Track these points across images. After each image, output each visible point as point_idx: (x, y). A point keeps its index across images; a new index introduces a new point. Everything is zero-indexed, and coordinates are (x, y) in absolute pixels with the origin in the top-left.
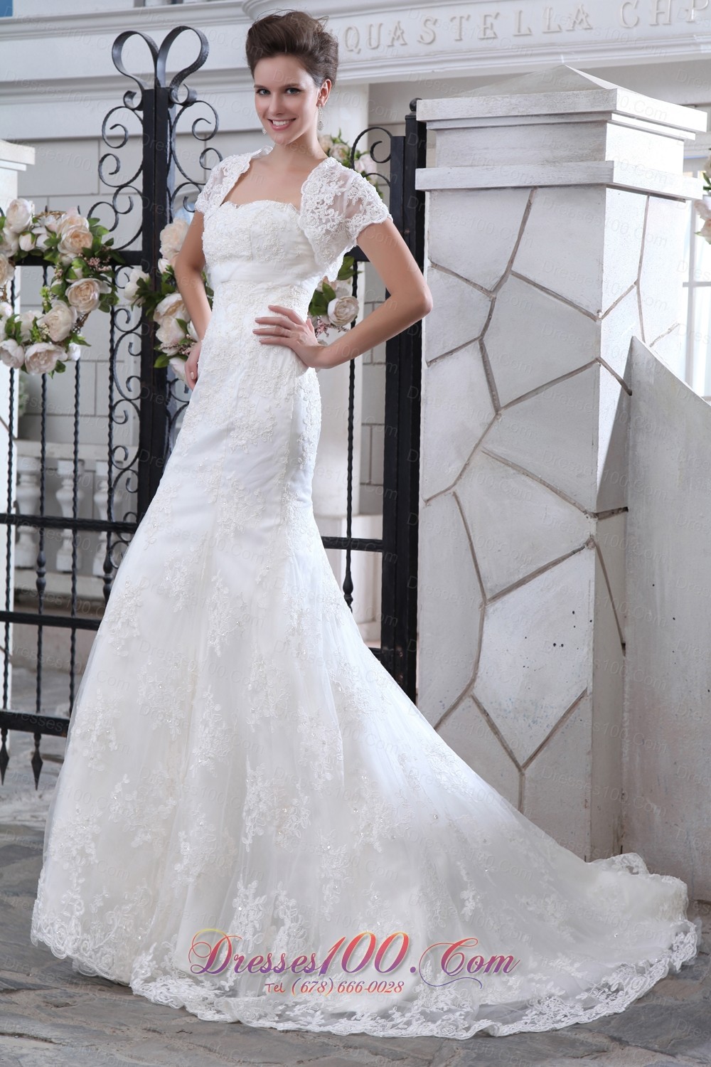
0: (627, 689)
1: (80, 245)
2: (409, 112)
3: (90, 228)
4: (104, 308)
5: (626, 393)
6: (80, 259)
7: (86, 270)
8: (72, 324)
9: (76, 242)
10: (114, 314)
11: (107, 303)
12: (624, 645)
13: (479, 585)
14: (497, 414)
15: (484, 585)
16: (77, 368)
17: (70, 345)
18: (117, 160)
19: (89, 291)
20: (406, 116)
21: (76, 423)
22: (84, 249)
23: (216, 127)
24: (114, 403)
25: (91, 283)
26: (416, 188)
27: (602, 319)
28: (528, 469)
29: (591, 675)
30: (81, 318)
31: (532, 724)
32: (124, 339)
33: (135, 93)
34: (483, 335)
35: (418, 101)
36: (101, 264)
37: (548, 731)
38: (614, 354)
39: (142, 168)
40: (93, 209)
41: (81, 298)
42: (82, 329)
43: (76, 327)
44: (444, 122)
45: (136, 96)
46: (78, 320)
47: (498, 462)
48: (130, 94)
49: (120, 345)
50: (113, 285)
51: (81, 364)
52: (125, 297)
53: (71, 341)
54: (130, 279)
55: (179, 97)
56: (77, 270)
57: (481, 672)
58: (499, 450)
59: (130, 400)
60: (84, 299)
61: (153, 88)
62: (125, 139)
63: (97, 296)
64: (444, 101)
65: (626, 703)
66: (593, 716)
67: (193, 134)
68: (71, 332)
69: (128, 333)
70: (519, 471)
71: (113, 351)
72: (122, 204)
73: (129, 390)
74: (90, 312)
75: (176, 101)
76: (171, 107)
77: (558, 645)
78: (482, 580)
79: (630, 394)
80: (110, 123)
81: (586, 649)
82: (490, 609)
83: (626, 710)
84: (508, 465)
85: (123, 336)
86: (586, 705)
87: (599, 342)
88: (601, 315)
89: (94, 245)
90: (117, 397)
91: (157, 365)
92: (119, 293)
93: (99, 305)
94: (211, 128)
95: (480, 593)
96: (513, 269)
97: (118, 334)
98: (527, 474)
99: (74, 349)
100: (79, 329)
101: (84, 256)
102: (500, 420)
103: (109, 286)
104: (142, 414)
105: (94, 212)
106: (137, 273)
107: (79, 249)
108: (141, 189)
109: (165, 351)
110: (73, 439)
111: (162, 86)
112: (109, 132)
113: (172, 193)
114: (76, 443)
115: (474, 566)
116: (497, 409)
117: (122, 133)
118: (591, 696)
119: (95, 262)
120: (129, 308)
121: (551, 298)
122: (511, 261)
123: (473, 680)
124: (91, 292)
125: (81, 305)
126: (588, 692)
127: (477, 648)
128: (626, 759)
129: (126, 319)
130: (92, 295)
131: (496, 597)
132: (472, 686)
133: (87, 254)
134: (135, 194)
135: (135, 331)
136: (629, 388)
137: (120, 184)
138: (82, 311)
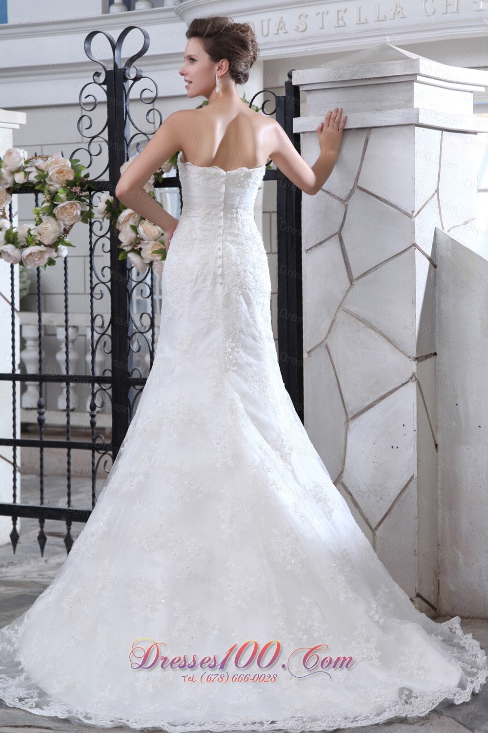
0: (439, 474)
1: (64, 178)
2: (287, 79)
3: (72, 166)
4: (84, 220)
5: (433, 267)
6: (64, 188)
7: (69, 195)
8: (60, 232)
9: (61, 176)
10: (91, 225)
11: (87, 217)
12: (436, 446)
13: (344, 409)
14: (351, 284)
15: (347, 409)
16: (65, 262)
17: (59, 247)
18: (90, 119)
19: (73, 209)
20: (286, 82)
21: (66, 300)
22: (67, 181)
23: (157, 94)
24: (94, 285)
25: (74, 204)
26: (294, 132)
27: (416, 216)
28: (372, 323)
29: (416, 466)
30: (67, 228)
31: (379, 500)
32: (99, 241)
33: (101, 73)
34: (340, 230)
35: (293, 72)
36: (82, 191)
37: (390, 504)
38: (425, 241)
39: (107, 124)
40: (74, 153)
41: (66, 215)
42: (68, 235)
43: (63, 234)
44: (312, 85)
45: (101, 75)
46: (65, 230)
47: (353, 318)
48: (97, 74)
49: (96, 245)
50: (91, 205)
51: (68, 259)
52: (98, 213)
53: (60, 244)
54: (101, 200)
55: (131, 75)
56: (62, 195)
57: (347, 467)
58: (354, 309)
59: (104, 283)
60: (69, 215)
61: (113, 69)
62: (95, 105)
63: (79, 213)
64: (311, 71)
65: (439, 484)
66: (418, 493)
67: (141, 100)
68: (59, 238)
69: (101, 237)
70: (366, 325)
71: (92, 250)
72: (94, 149)
73: (104, 276)
74: (74, 224)
75: (129, 78)
76: (126, 82)
77: (395, 447)
78: (346, 405)
79: (435, 267)
80: (84, 94)
81: (412, 449)
82: (352, 425)
83: (439, 488)
84: (359, 320)
85: (98, 239)
86: (413, 486)
87: (414, 233)
88: (415, 214)
89: (75, 178)
90: (95, 281)
91: (120, 259)
92: (94, 210)
93: (81, 218)
94: (153, 95)
95: (345, 414)
96: (358, 184)
97: (94, 238)
98: (372, 327)
99: (62, 249)
100: (66, 236)
101: (68, 186)
102: (353, 288)
103: (87, 205)
104: (112, 292)
105: (74, 155)
106: (105, 196)
107: (63, 181)
108: (107, 138)
109: (124, 248)
110: (64, 311)
111: (119, 68)
112: (84, 100)
113: (128, 141)
114: (66, 313)
115: (340, 396)
116: (351, 281)
117: (93, 100)
118: (416, 480)
119: (77, 189)
120: (101, 220)
121: (383, 203)
122: (357, 179)
123: (342, 472)
124: (74, 210)
125: (66, 219)
126: (415, 477)
127: (343, 451)
128: (440, 522)
129: (100, 228)
130: (75, 212)
131: (355, 417)
132: (341, 476)
133: (70, 184)
134: (103, 141)
135: (106, 236)
136: (435, 263)
137: (92, 136)
138: (67, 223)
